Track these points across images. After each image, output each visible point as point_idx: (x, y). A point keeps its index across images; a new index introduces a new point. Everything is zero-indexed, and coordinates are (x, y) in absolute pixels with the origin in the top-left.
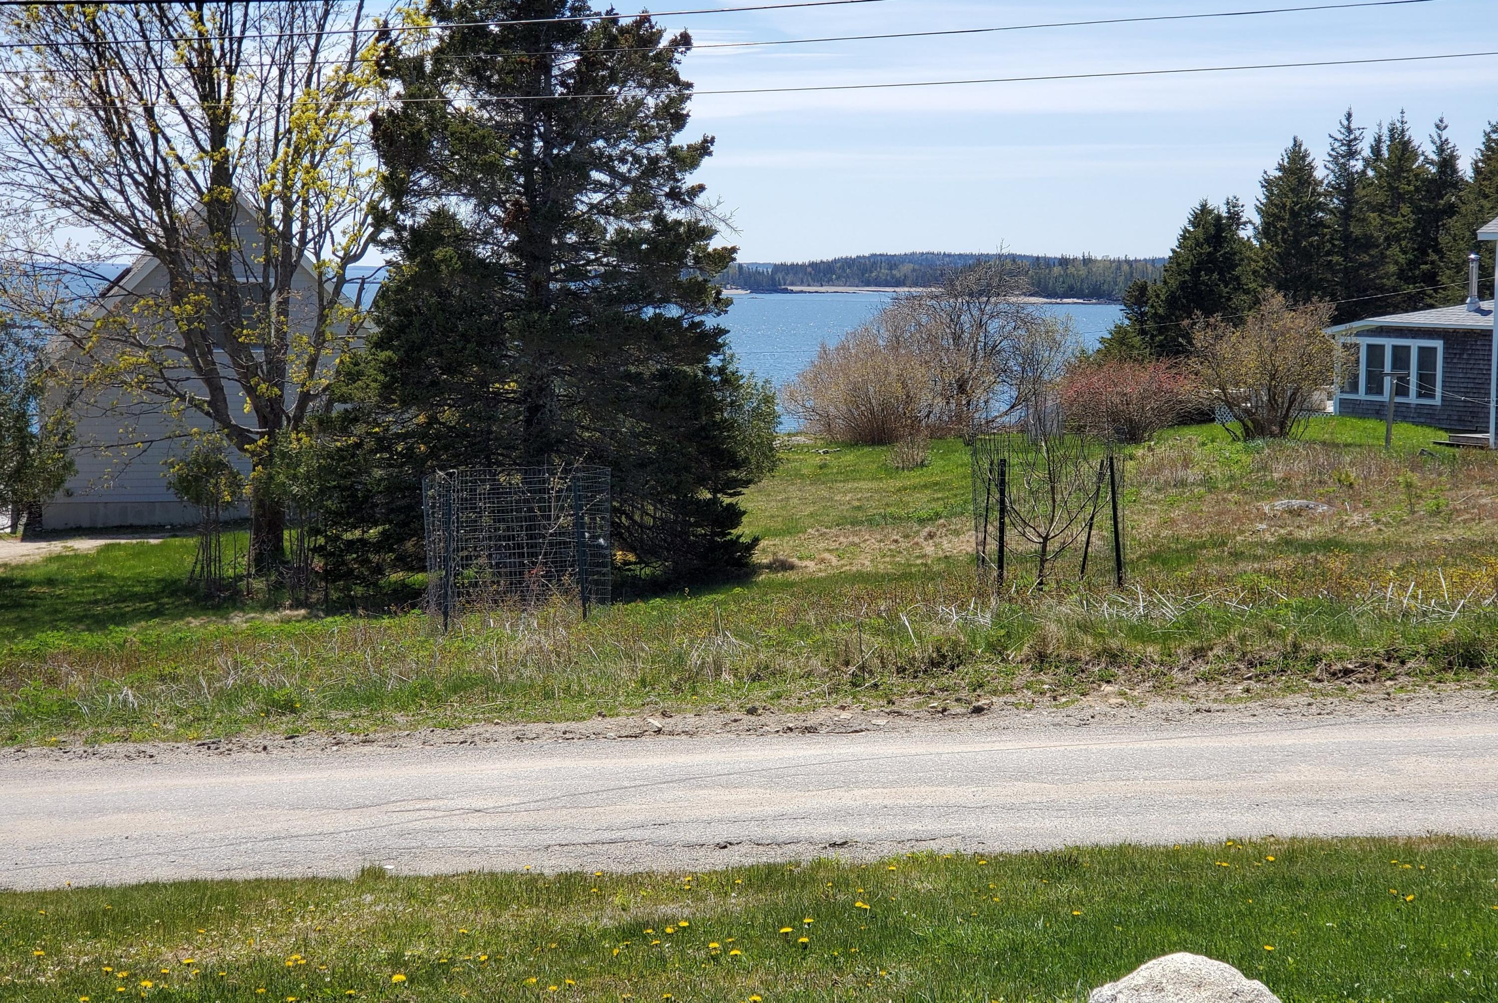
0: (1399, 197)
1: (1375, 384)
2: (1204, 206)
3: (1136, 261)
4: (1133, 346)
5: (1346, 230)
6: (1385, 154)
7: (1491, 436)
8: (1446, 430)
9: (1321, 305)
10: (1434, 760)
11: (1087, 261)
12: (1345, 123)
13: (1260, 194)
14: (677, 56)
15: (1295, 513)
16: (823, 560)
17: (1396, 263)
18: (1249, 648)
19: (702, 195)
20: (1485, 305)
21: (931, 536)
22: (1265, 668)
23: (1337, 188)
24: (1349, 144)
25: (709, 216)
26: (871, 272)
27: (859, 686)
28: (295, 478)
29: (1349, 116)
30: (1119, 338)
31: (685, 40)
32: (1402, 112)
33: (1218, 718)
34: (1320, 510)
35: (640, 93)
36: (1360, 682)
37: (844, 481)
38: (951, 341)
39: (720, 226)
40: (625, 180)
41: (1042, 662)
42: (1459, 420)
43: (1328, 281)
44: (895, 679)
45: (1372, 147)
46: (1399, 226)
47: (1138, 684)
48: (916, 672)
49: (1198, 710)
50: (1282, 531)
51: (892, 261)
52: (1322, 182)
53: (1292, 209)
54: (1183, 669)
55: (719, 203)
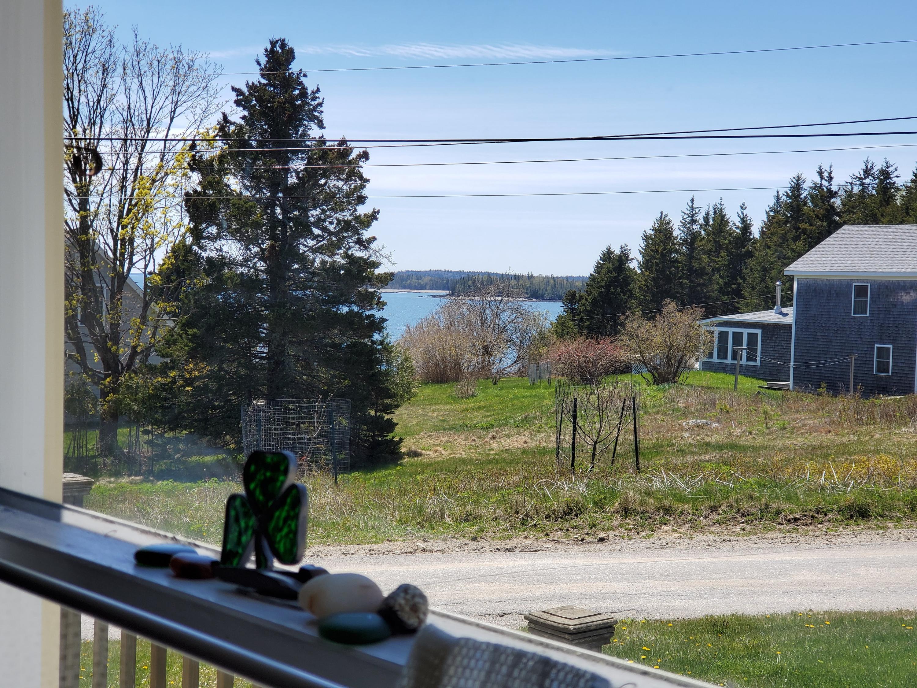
0: (719, 246)
1: (722, 353)
2: (609, 249)
3: (557, 277)
4: (569, 327)
5: (690, 264)
6: (711, 222)
7: (790, 383)
8: (763, 380)
9: (697, 309)
10: (876, 569)
11: (530, 277)
12: (690, 204)
13: (642, 243)
14: (361, 164)
15: (700, 427)
16: (437, 451)
17: (718, 283)
18: (741, 506)
19: (375, 243)
20: (785, 310)
21: (494, 438)
22: (751, 517)
23: (685, 241)
24: (692, 216)
25: (378, 255)
26: (407, 281)
27: (526, 525)
28: (135, 400)
29: (692, 200)
30: (561, 322)
31: (365, 155)
32: (721, 199)
33: (737, 545)
34: (714, 426)
35: (340, 184)
36: (803, 525)
37: (430, 405)
38: (480, 324)
39: (385, 261)
40: (330, 233)
41: (626, 512)
42: (770, 374)
43: (679, 293)
44: (545, 522)
45: (704, 218)
46: (720, 263)
47: (682, 525)
48: (556, 518)
49: (724, 540)
50: (698, 438)
51: (418, 275)
52: (677, 237)
53: (662, 253)
54: (706, 517)
55: (383, 248)
